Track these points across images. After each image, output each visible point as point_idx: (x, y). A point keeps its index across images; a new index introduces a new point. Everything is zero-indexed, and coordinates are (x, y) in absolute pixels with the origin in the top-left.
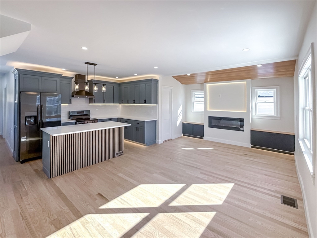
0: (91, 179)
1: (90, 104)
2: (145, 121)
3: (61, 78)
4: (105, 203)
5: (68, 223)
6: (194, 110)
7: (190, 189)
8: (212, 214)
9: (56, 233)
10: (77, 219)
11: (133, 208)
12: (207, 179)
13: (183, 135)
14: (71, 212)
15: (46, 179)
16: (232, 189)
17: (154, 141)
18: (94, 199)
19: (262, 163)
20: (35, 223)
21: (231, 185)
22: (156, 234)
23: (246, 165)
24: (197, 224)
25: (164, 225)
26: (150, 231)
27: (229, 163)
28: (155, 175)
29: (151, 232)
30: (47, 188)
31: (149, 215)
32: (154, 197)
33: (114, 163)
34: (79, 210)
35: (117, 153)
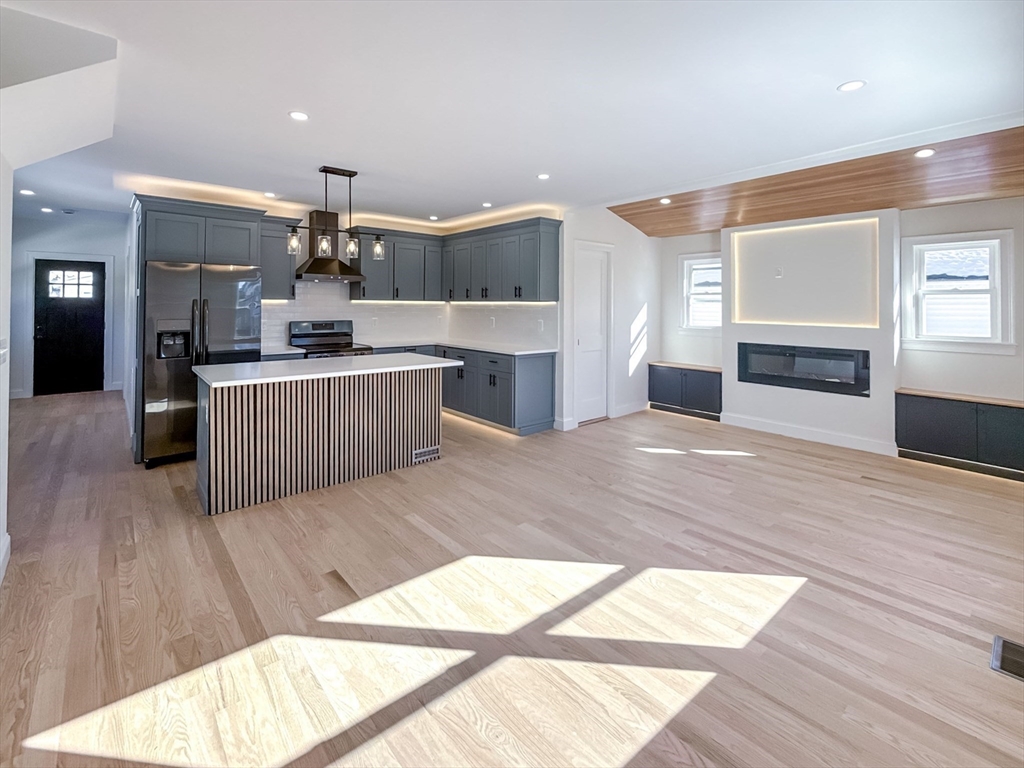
0: (321, 527)
1: (353, 301)
2: (517, 354)
3: (263, 221)
4: (345, 605)
5: (218, 654)
6: (691, 324)
7: (635, 584)
8: (699, 680)
9: (174, 679)
10: (249, 645)
11: (430, 630)
12: (704, 554)
13: (652, 406)
14: (236, 622)
15: (197, 517)
16: (794, 596)
17: (545, 422)
18: (314, 588)
19: (933, 512)
20: (128, 643)
21: (792, 584)
22: (479, 723)
23: (866, 516)
24: (634, 710)
25: (516, 695)
26: (462, 710)
27: (799, 506)
28: (525, 527)
29: (464, 715)
30: (191, 544)
31: (474, 656)
32: (504, 598)
33: (403, 482)
34: (260, 616)
35: (418, 451)
